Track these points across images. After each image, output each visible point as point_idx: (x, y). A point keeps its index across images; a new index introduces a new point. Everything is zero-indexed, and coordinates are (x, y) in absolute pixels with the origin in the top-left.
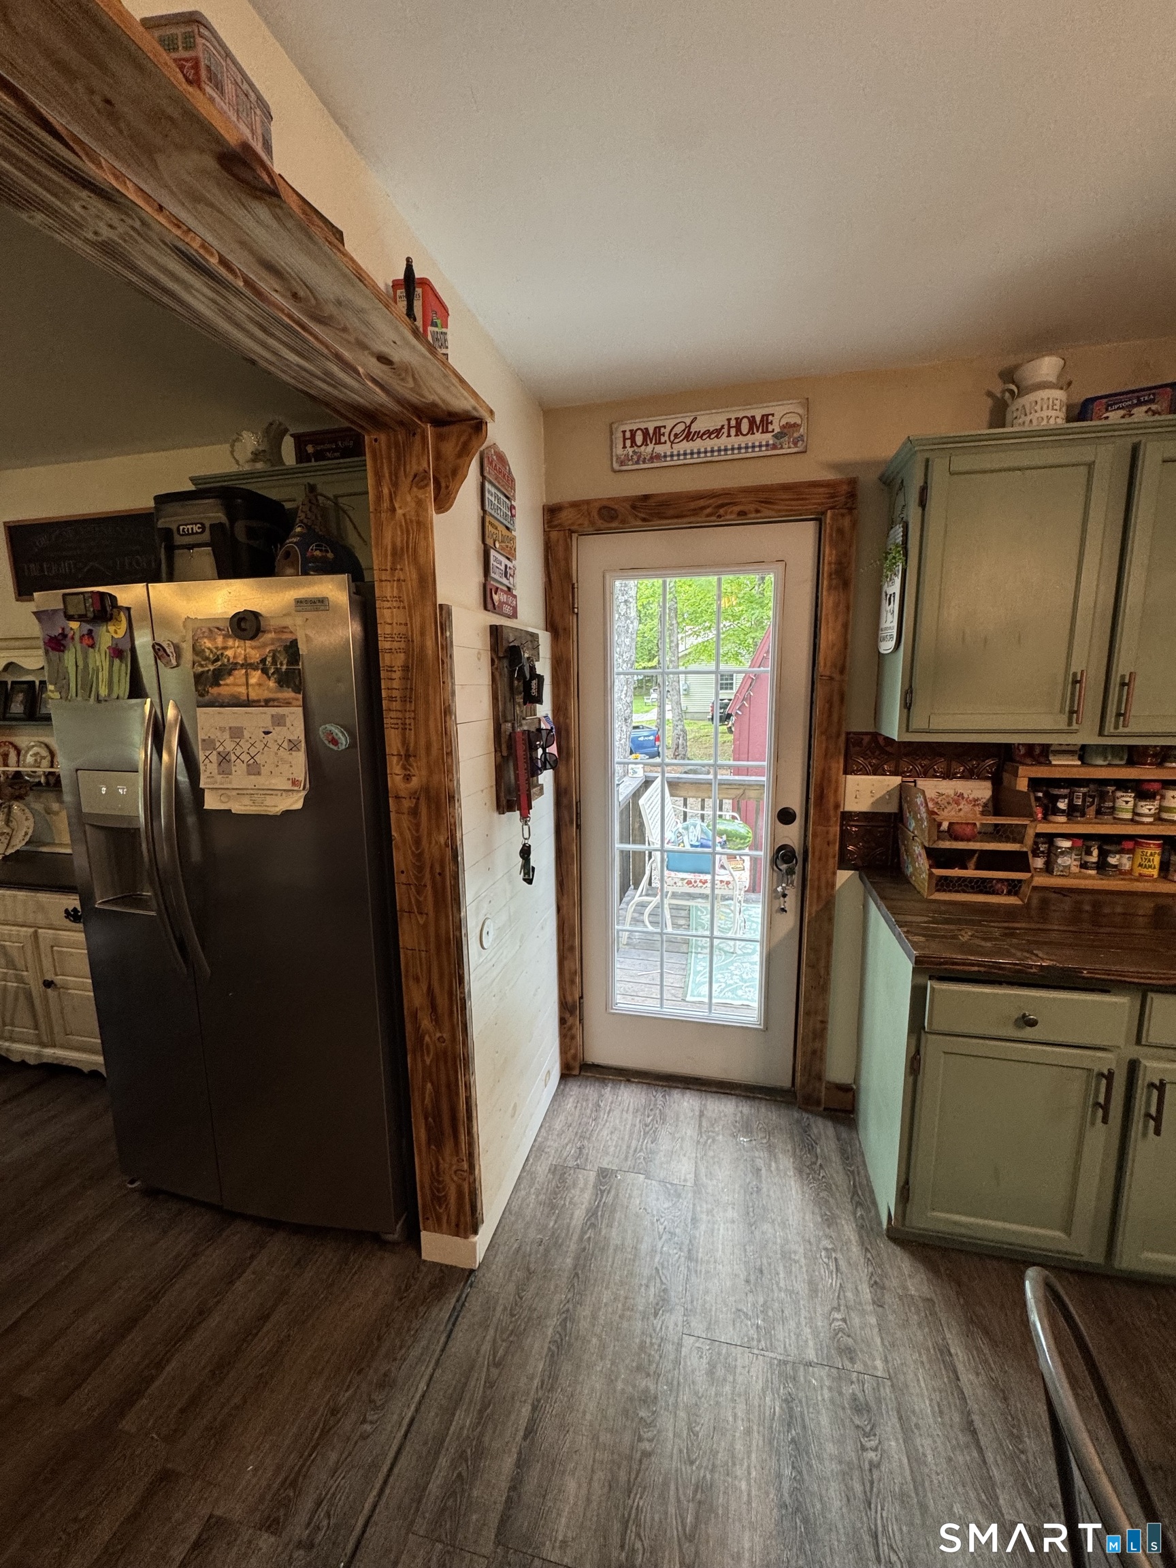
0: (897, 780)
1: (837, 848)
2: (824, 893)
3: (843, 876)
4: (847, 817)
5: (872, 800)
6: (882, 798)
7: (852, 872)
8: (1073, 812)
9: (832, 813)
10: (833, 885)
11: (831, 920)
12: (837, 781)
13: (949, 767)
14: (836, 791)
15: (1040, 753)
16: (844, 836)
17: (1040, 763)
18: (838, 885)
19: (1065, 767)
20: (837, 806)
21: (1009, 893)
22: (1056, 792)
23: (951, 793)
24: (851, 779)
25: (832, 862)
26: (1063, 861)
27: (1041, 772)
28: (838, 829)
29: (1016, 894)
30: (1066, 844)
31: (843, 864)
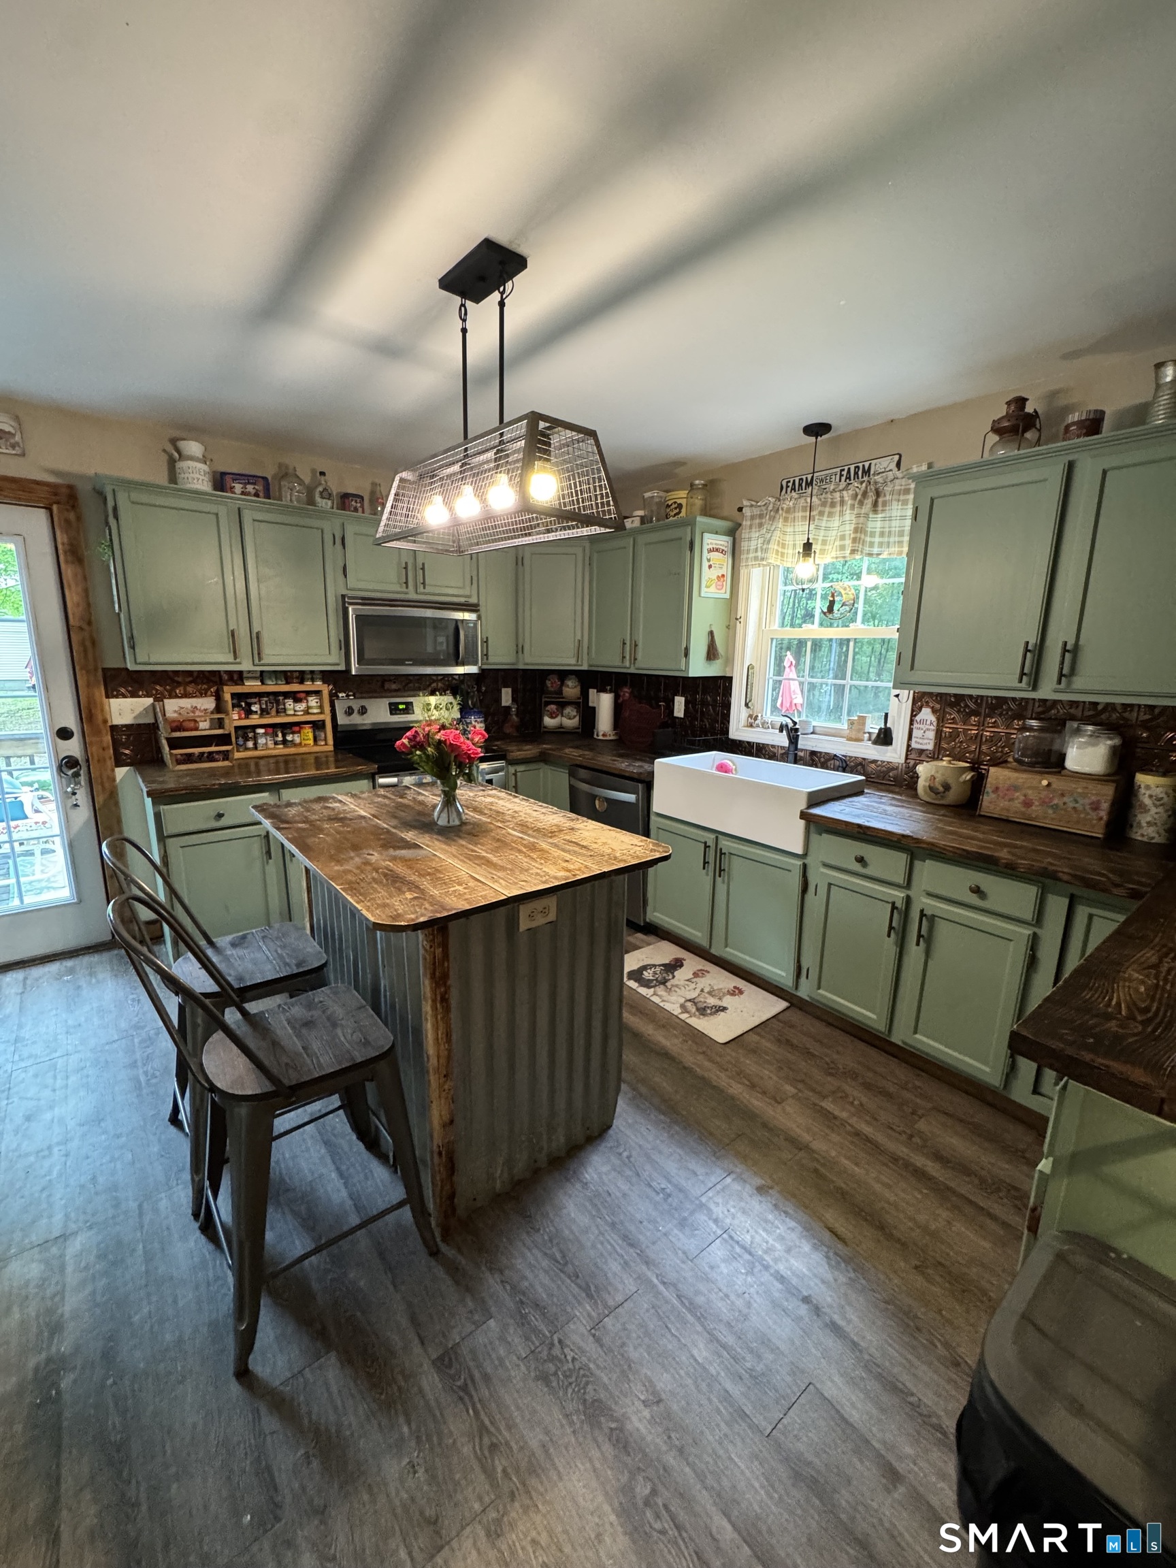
0: (150, 700)
1: (112, 751)
2: (107, 785)
3: (121, 772)
4: (114, 728)
5: (134, 715)
6: (141, 713)
7: (128, 768)
8: (264, 712)
9: (102, 726)
10: (114, 780)
11: (117, 804)
12: (102, 704)
13: (185, 690)
14: (102, 710)
15: (239, 677)
16: (116, 744)
17: (237, 684)
18: (118, 780)
19: (252, 685)
20: (105, 721)
21: (224, 760)
22: (249, 701)
23: (189, 706)
24: (112, 701)
25: (110, 762)
26: (261, 741)
27: (238, 689)
28: (110, 738)
29: (227, 759)
30: (261, 731)
31: (119, 763)
